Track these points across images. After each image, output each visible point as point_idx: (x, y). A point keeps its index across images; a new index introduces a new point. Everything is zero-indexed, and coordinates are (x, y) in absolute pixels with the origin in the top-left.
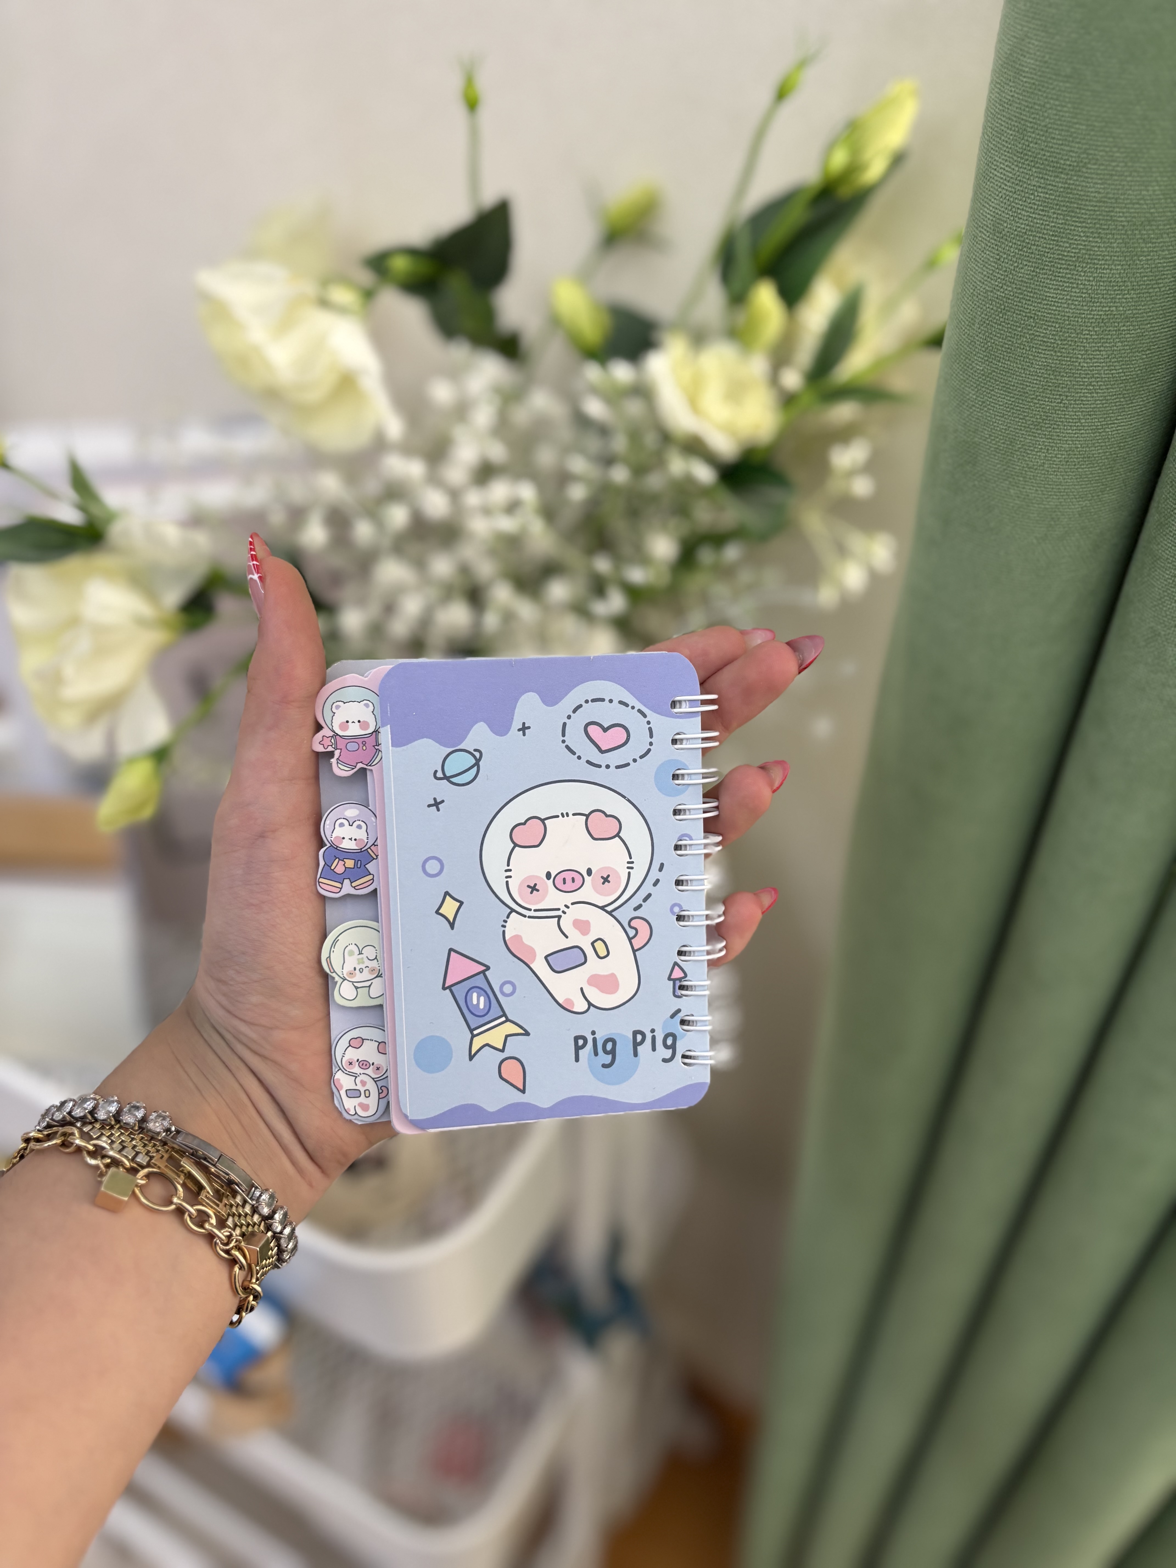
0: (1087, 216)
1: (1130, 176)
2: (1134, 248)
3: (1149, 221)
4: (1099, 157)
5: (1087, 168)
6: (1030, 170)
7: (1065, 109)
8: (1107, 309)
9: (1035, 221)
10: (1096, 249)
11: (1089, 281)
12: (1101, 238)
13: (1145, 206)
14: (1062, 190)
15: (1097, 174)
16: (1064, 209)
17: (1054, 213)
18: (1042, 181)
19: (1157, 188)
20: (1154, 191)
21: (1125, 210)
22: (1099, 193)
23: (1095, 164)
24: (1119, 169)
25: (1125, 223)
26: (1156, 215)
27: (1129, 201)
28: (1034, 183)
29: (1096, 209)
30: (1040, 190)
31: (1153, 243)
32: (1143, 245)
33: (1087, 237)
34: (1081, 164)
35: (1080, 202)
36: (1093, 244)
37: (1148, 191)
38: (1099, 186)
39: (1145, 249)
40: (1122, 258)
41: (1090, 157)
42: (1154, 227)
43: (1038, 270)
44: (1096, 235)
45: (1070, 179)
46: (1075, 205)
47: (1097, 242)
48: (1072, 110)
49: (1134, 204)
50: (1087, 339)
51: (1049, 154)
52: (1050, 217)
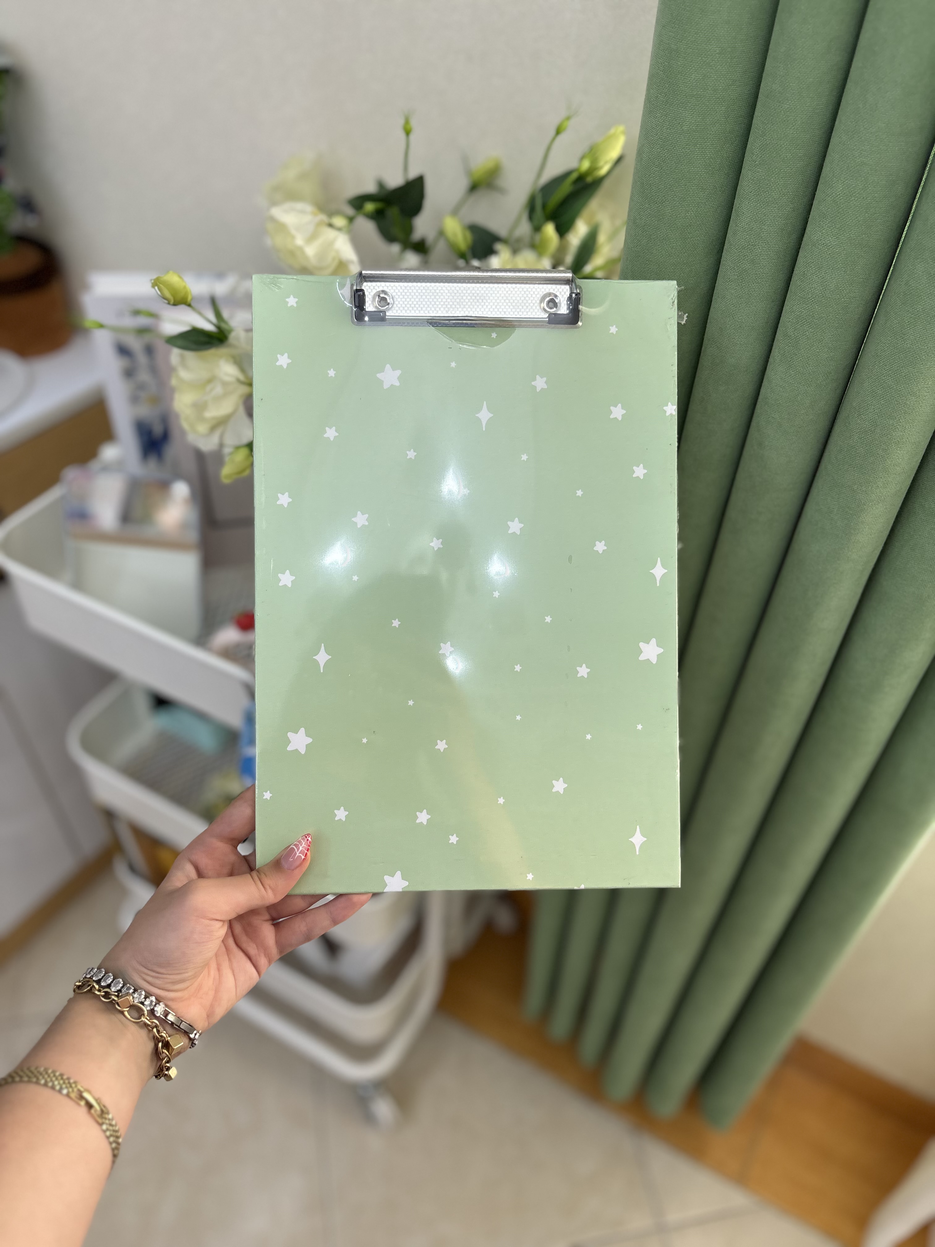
0: (666, 222)
1: (681, 207)
2: (685, 236)
3: (690, 225)
4: (669, 199)
5: (665, 203)
6: (645, 200)
7: (656, 178)
8: (676, 259)
9: (647, 221)
10: (670, 235)
11: (668, 248)
12: (672, 231)
13: (688, 220)
14: (656, 210)
15: (669, 206)
16: (658, 218)
17: (654, 219)
18: (649, 206)
19: (692, 212)
20: (691, 214)
21: (680, 221)
22: (670, 213)
23: (667, 202)
24: (677, 204)
25: (681, 226)
26: (693, 223)
27: (681, 217)
28: (647, 206)
29: (669, 219)
30: (649, 209)
31: (692, 234)
32: (689, 235)
33: (667, 230)
34: (663, 201)
35: (663, 216)
36: (669, 233)
37: (688, 214)
38: (670, 210)
39: (690, 237)
40: (681, 240)
41: (666, 199)
42: (692, 228)
43: (649, 242)
44: (670, 230)
45: (659, 207)
46: (661, 217)
47: (670, 233)
48: (659, 179)
49: (683, 218)
50: (669, 271)
51: (651, 195)
52: (652, 221)
